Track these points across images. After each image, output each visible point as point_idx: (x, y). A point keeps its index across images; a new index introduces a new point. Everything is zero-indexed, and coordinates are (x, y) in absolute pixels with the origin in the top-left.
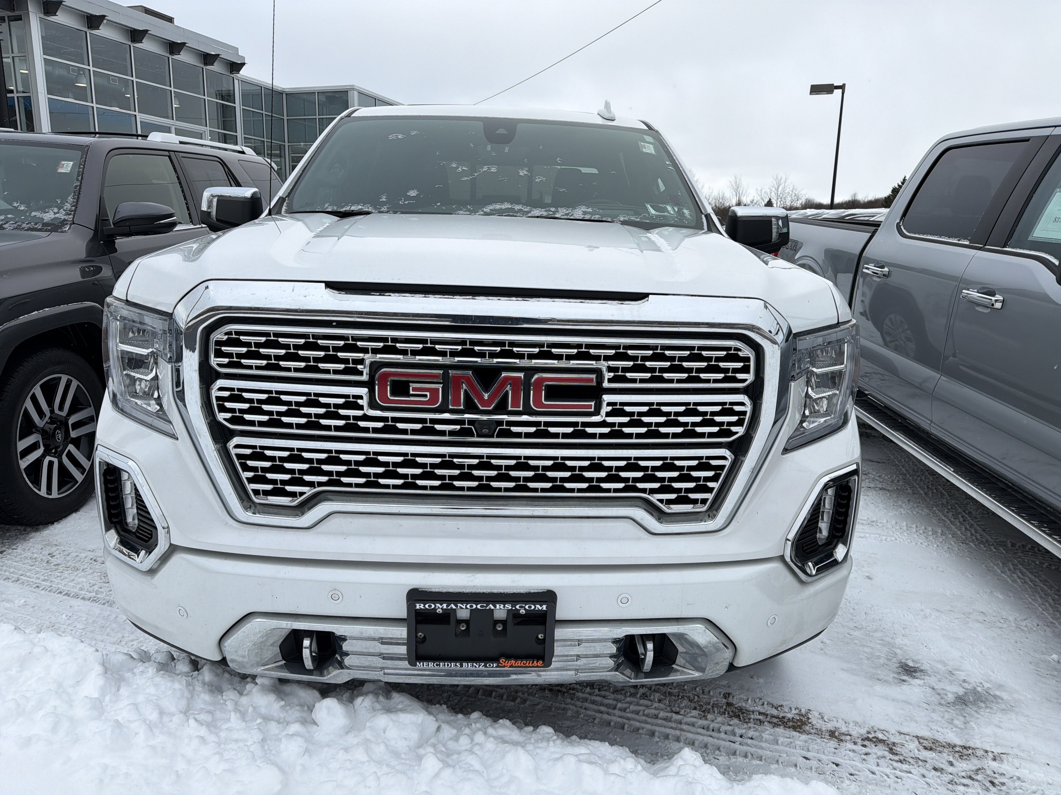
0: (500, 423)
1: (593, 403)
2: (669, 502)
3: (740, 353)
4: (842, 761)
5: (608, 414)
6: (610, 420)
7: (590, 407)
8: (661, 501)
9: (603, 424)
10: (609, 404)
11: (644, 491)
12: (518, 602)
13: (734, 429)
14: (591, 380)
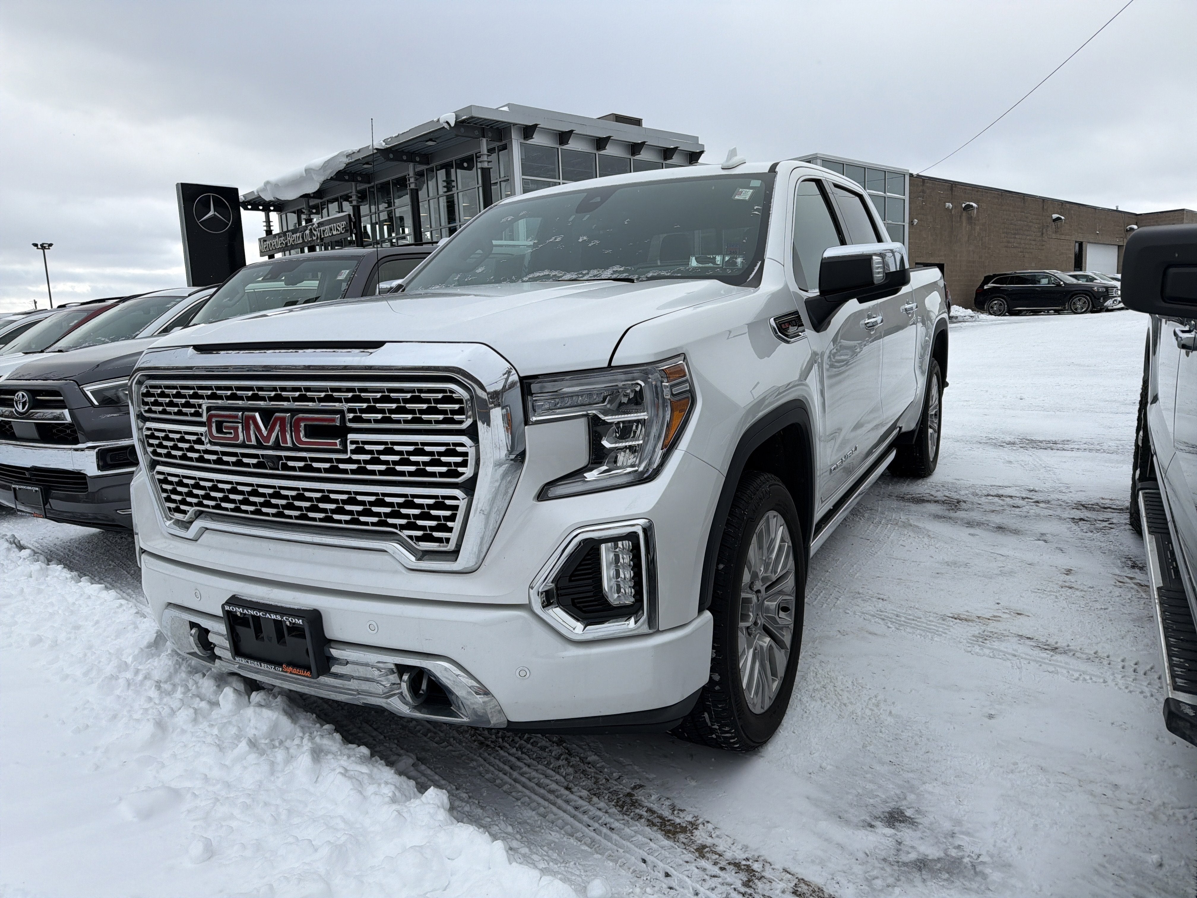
0: (280, 458)
1: (338, 441)
2: (419, 539)
3: (454, 395)
4: (675, 873)
5: (353, 452)
6: (355, 457)
7: (335, 444)
8: (410, 537)
9: (350, 461)
10: (352, 442)
11: (394, 526)
12: (285, 614)
13: (461, 470)
14: (333, 420)
